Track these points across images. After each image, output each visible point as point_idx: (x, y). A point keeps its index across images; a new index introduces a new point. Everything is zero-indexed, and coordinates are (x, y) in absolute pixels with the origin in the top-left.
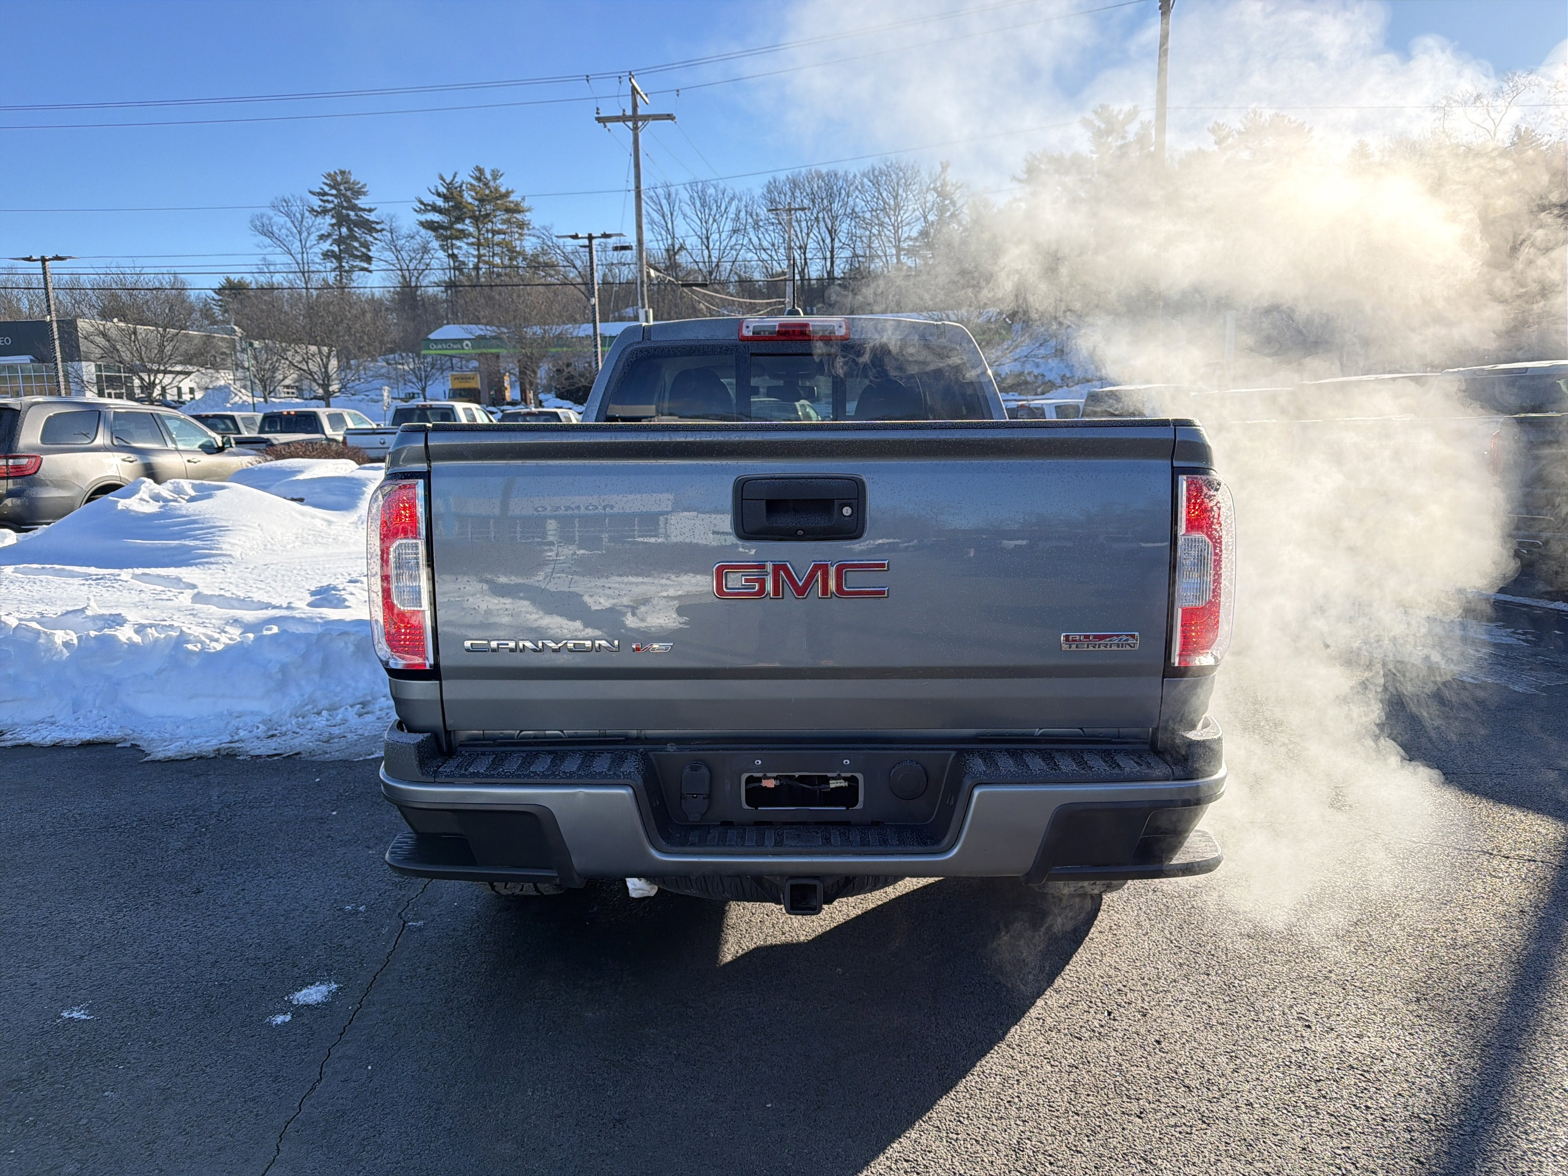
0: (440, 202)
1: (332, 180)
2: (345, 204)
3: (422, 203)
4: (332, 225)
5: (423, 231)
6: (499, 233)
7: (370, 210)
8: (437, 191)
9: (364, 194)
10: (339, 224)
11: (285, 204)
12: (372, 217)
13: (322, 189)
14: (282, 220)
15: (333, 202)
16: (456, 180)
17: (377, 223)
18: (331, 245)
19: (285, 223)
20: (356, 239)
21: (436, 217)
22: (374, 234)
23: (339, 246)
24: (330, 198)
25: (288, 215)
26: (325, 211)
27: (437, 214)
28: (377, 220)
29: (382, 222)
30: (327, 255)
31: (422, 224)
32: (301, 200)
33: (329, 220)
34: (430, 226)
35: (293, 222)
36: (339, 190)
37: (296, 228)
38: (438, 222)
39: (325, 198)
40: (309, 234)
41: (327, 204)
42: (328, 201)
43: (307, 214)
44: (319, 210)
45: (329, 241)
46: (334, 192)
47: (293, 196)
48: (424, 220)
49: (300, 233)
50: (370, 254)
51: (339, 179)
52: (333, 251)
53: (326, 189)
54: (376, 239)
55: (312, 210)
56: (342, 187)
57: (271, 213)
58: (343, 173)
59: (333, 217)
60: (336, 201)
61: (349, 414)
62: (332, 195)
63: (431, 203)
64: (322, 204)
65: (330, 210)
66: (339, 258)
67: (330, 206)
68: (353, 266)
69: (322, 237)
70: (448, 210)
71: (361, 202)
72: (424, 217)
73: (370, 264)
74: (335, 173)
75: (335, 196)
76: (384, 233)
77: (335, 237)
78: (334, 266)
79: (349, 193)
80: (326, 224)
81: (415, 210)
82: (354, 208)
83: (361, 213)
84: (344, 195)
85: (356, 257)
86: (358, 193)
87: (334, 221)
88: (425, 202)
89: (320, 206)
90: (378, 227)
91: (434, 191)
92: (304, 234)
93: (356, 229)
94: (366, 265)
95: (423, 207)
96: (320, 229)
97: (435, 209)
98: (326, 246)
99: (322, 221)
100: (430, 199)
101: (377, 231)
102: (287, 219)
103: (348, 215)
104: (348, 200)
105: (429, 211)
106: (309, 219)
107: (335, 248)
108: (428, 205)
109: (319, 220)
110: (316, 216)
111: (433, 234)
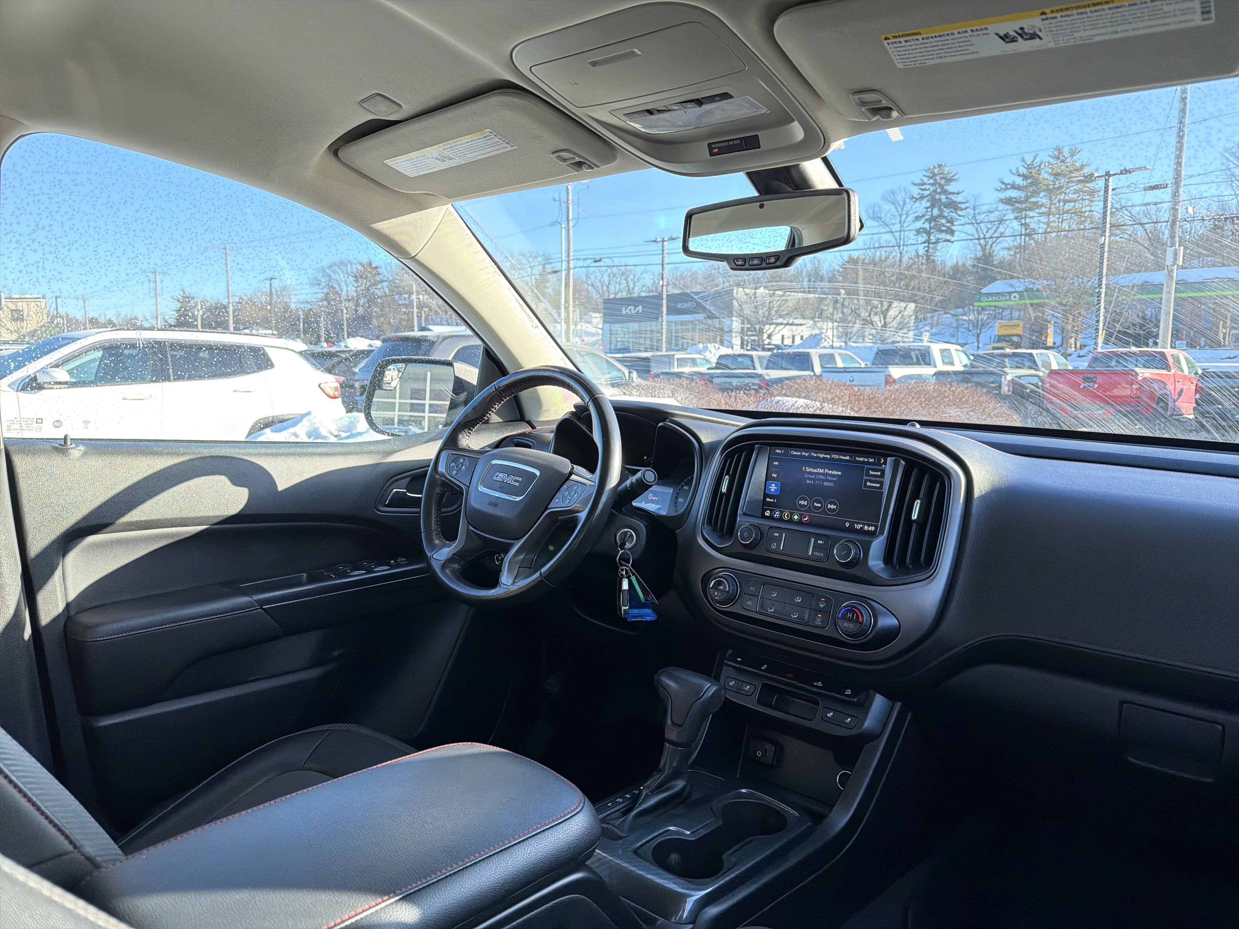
0: (1019, 181)
1: (931, 172)
2: (939, 190)
3: (1003, 183)
4: (927, 208)
5: (1001, 206)
6: (1070, 202)
7: (958, 193)
8: (1018, 172)
9: (955, 180)
10: (933, 206)
11: (892, 195)
12: (959, 199)
13: (922, 180)
14: (888, 206)
15: (929, 189)
16: (1036, 161)
17: (963, 203)
18: (924, 223)
19: (890, 209)
20: (945, 217)
21: (1014, 194)
22: (959, 212)
23: (930, 223)
24: (927, 187)
25: (893, 203)
26: (922, 197)
27: (1015, 191)
28: (963, 201)
29: (967, 202)
30: (918, 232)
31: (1001, 201)
32: (905, 191)
33: (925, 203)
34: (1008, 201)
35: (896, 208)
36: (935, 180)
37: (898, 212)
38: (1016, 198)
39: (923, 187)
40: (907, 216)
41: (924, 192)
42: (925, 190)
43: (908, 201)
44: (918, 197)
45: (923, 220)
46: (931, 181)
47: (899, 188)
48: (1003, 198)
49: (901, 216)
50: (954, 228)
51: (936, 171)
52: (924, 229)
53: (925, 180)
54: (959, 216)
55: (913, 197)
56: (938, 178)
57: (881, 203)
58: (940, 166)
59: (928, 201)
60: (932, 189)
61: (840, 354)
62: (929, 184)
63: (1011, 183)
64: (921, 192)
65: (927, 196)
66: (929, 233)
67: (928, 192)
68: (939, 239)
69: (917, 218)
70: (1026, 187)
71: (951, 188)
72: (1003, 195)
73: (953, 236)
74: (934, 167)
75: (932, 185)
76: (968, 210)
77: (927, 217)
78: (924, 240)
79: (943, 182)
80: (922, 207)
81: (997, 190)
82: (945, 192)
83: (950, 196)
84: (939, 184)
85: (942, 231)
86: (949, 181)
87: (929, 204)
88: (1006, 182)
89: (919, 194)
90: (963, 206)
91: (1014, 172)
92: (904, 217)
93: (945, 209)
94: (949, 237)
95: (1003, 187)
96: (916, 212)
97: (1014, 187)
98: (919, 224)
99: (919, 205)
100: (1009, 179)
101: (962, 210)
102: (892, 207)
103: (940, 199)
104: (942, 186)
105: (1009, 189)
106: (909, 203)
107: (927, 226)
108: (1009, 184)
109: (917, 204)
110: (915, 202)
111: (1011, 208)
